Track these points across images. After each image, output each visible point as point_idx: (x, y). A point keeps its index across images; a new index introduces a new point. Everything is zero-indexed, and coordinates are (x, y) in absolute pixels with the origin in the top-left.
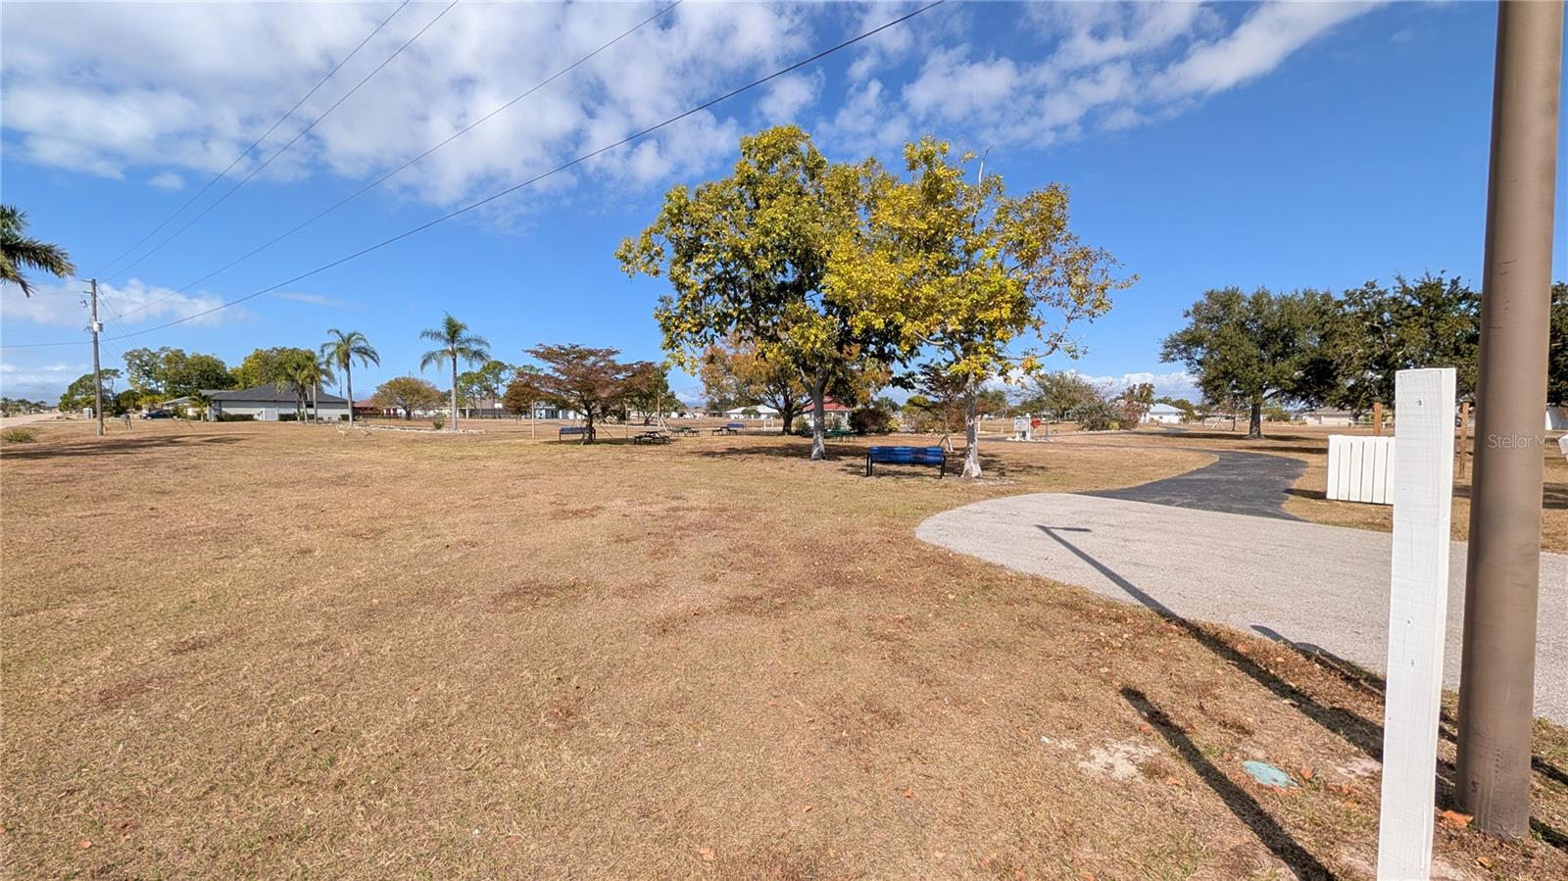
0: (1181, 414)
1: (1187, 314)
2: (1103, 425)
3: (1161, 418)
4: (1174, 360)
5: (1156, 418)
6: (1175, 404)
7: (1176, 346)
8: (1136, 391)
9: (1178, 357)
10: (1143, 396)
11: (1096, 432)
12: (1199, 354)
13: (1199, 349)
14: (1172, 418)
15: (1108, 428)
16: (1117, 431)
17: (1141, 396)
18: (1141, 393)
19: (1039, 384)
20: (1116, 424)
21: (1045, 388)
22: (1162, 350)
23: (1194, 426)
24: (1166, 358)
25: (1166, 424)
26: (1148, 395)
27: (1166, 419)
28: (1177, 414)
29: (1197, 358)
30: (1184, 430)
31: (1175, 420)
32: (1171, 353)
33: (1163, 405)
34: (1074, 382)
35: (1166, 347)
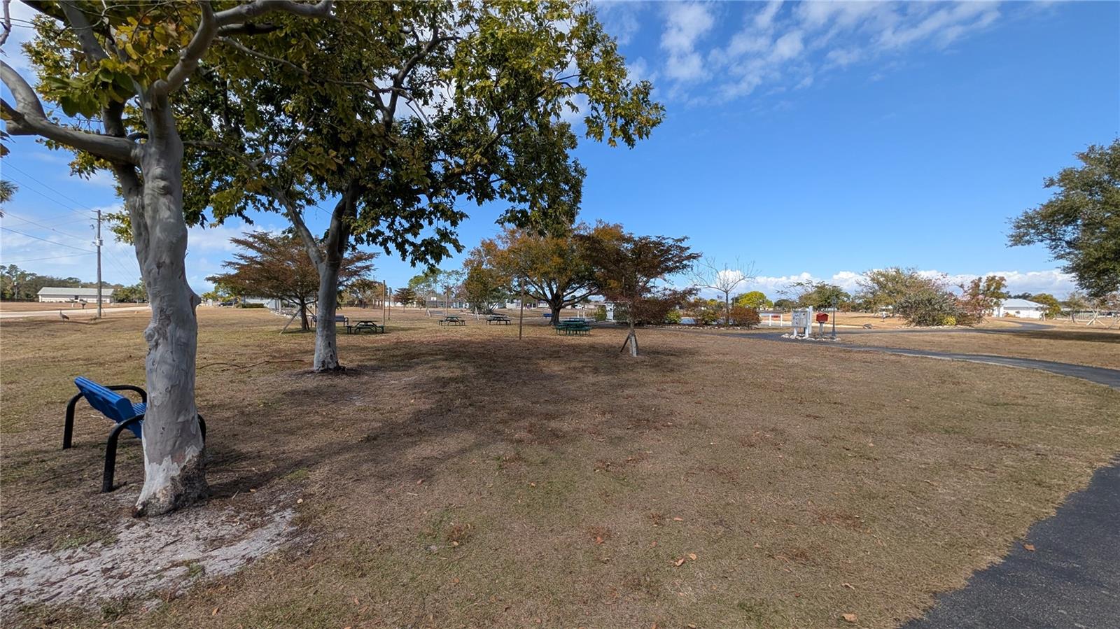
0: (1042, 308)
1: (1051, 183)
2: (934, 320)
3: (1018, 312)
4: (1029, 242)
5: (1012, 312)
6: (1035, 299)
7: (1035, 227)
8: (981, 284)
9: (1036, 238)
10: (994, 291)
11: (925, 328)
12: (1070, 233)
13: (1070, 228)
14: (1031, 314)
15: (940, 323)
16: (951, 327)
17: (988, 290)
18: (989, 287)
19: (873, 280)
20: (952, 320)
21: (879, 283)
22: (1013, 232)
23: (1060, 323)
24: (1018, 240)
25: (1023, 319)
26: (998, 288)
27: (1024, 314)
28: (1037, 309)
29: (1067, 238)
30: (1049, 327)
31: (1036, 315)
32: (1026, 234)
33: (1021, 300)
34: (911, 277)
35: (1019, 228)
